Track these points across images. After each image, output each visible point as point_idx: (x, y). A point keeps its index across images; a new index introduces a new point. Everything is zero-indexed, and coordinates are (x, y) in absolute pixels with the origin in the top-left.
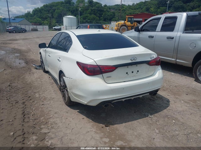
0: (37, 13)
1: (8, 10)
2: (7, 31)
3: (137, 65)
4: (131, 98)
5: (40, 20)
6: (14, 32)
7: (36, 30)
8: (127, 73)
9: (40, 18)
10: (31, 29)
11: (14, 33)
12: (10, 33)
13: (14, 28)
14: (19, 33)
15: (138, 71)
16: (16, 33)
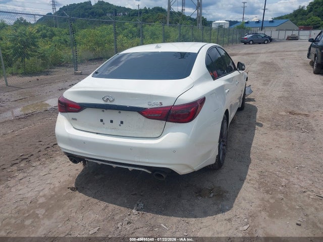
0: (316, 8)
1: (264, 8)
2: (242, 42)
3: (121, 111)
4: (112, 165)
5: (319, 19)
6: (251, 42)
7: (295, 38)
8: (102, 121)
9: (319, 16)
10: (286, 38)
11: (250, 44)
12: (245, 44)
13: (252, 37)
14: (260, 43)
15: (122, 123)
16: (253, 43)
